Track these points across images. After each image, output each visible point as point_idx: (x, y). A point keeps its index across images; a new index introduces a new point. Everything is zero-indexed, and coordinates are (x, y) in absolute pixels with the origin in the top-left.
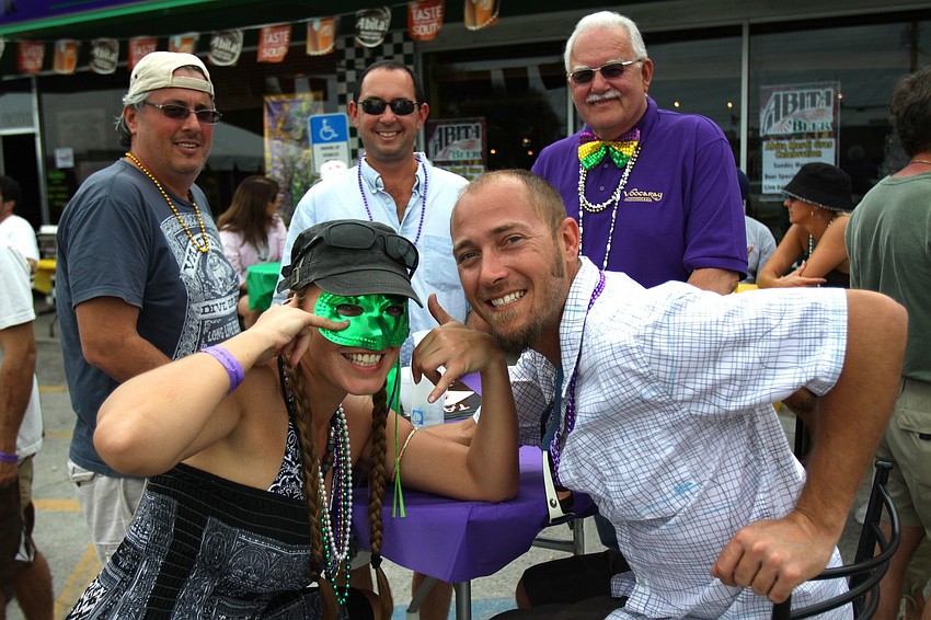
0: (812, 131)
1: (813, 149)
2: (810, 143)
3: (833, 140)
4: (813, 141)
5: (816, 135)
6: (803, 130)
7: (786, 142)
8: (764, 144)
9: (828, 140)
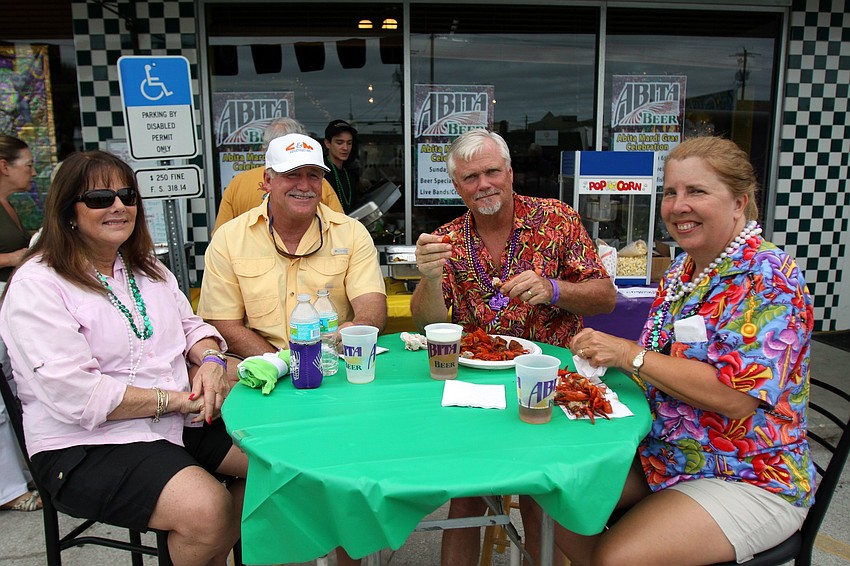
0: (660, 124)
1: (661, 142)
2: (658, 136)
3: (679, 134)
4: (661, 134)
5: (664, 129)
6: (652, 123)
7: (637, 134)
8: (616, 135)
9: (675, 134)
